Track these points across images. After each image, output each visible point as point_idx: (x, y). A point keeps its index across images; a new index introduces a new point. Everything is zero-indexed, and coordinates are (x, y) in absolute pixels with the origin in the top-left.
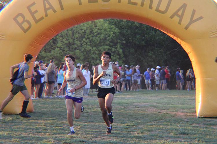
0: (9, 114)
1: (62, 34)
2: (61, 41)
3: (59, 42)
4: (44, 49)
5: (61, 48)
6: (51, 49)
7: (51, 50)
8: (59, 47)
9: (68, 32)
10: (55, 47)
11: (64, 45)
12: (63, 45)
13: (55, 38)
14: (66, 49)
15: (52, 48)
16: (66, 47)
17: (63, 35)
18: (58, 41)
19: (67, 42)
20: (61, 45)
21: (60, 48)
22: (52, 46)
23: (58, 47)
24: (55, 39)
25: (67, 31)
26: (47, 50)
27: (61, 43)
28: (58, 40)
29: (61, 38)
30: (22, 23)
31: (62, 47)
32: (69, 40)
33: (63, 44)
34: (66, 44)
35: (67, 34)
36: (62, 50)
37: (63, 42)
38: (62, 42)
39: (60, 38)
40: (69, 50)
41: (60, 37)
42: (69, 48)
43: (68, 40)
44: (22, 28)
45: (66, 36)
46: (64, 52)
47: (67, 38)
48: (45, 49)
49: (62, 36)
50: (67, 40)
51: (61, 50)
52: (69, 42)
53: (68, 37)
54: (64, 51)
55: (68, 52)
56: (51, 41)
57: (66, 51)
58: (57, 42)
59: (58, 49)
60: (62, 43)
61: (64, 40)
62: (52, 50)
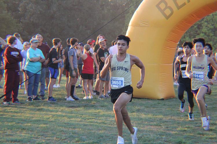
1: (207, 19)
2: (206, 26)
3: (204, 27)
4: (189, 35)
5: (206, 33)
6: (195, 35)
7: (195, 36)
8: (204, 32)
9: (214, 17)
10: (200, 32)
11: (209, 30)
12: (208, 30)
13: (199, 23)
14: (211, 34)
15: (196, 34)
16: (211, 32)
17: (208, 20)
18: (202, 26)
19: (212, 27)
20: (206, 30)
21: (205, 33)
22: (197, 32)
23: (203, 33)
24: (200, 24)
25: (212, 16)
26: (192, 36)
27: (206, 28)
28: (203, 25)
29: (206, 23)
30: (165, 9)
32: (214, 25)
33: (208, 29)
34: (211, 29)
36: (207, 35)
37: (208, 27)
38: (207, 28)
39: (205, 24)
40: (214, 36)
41: (205, 22)
42: (215, 33)
43: (214, 24)
44: (164, 15)
45: (211, 20)
46: (209, 37)
47: (212, 23)
48: (190, 35)
49: (207, 21)
50: (212, 25)
51: (206, 35)
52: (215, 27)
53: (213, 22)
54: (209, 36)
55: (213, 37)
56: (195, 27)
57: (212, 36)
58: (202, 27)
59: (203, 34)
60: (207, 29)
61: (209, 25)
62: (196, 36)
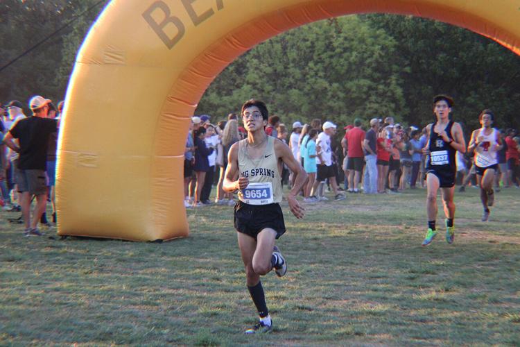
0: (132, 241)
1: (258, 52)
2: (257, 68)
3: (252, 70)
4: (216, 88)
5: (257, 84)
6: (232, 88)
7: (231, 90)
8: (250, 81)
9: (273, 47)
10: (242, 81)
11: (263, 77)
12: (260, 77)
13: (240, 61)
14: (268, 87)
15: (234, 85)
16: (268, 82)
17: (261, 53)
18: (248, 68)
19: (269, 70)
20: (256, 76)
21: (254, 85)
22: (234, 80)
23: (248, 83)
24: (242, 63)
25: (270, 44)
26: (224, 90)
27: (256, 72)
28: (248, 65)
29: (255, 61)
31: (257, 81)
32: (275, 66)
33: (261, 74)
34: (267, 74)
35: (269, 52)
36: (258, 89)
37: (261, 71)
38: (258, 71)
39: (252, 62)
40: (274, 90)
41: (253, 58)
42: (275, 84)
43: (273, 64)
45: (267, 55)
46: (263, 93)
47: (269, 60)
48: (218, 88)
49: (257, 57)
50: (270, 65)
51: (255, 88)
52: (275, 71)
53: (271, 58)
54: (263, 91)
55: (273, 93)
56: (231, 68)
57: (268, 92)
58: (246, 70)
59: (249, 86)
60: (257, 74)
61: (262, 66)
62: (234, 90)
